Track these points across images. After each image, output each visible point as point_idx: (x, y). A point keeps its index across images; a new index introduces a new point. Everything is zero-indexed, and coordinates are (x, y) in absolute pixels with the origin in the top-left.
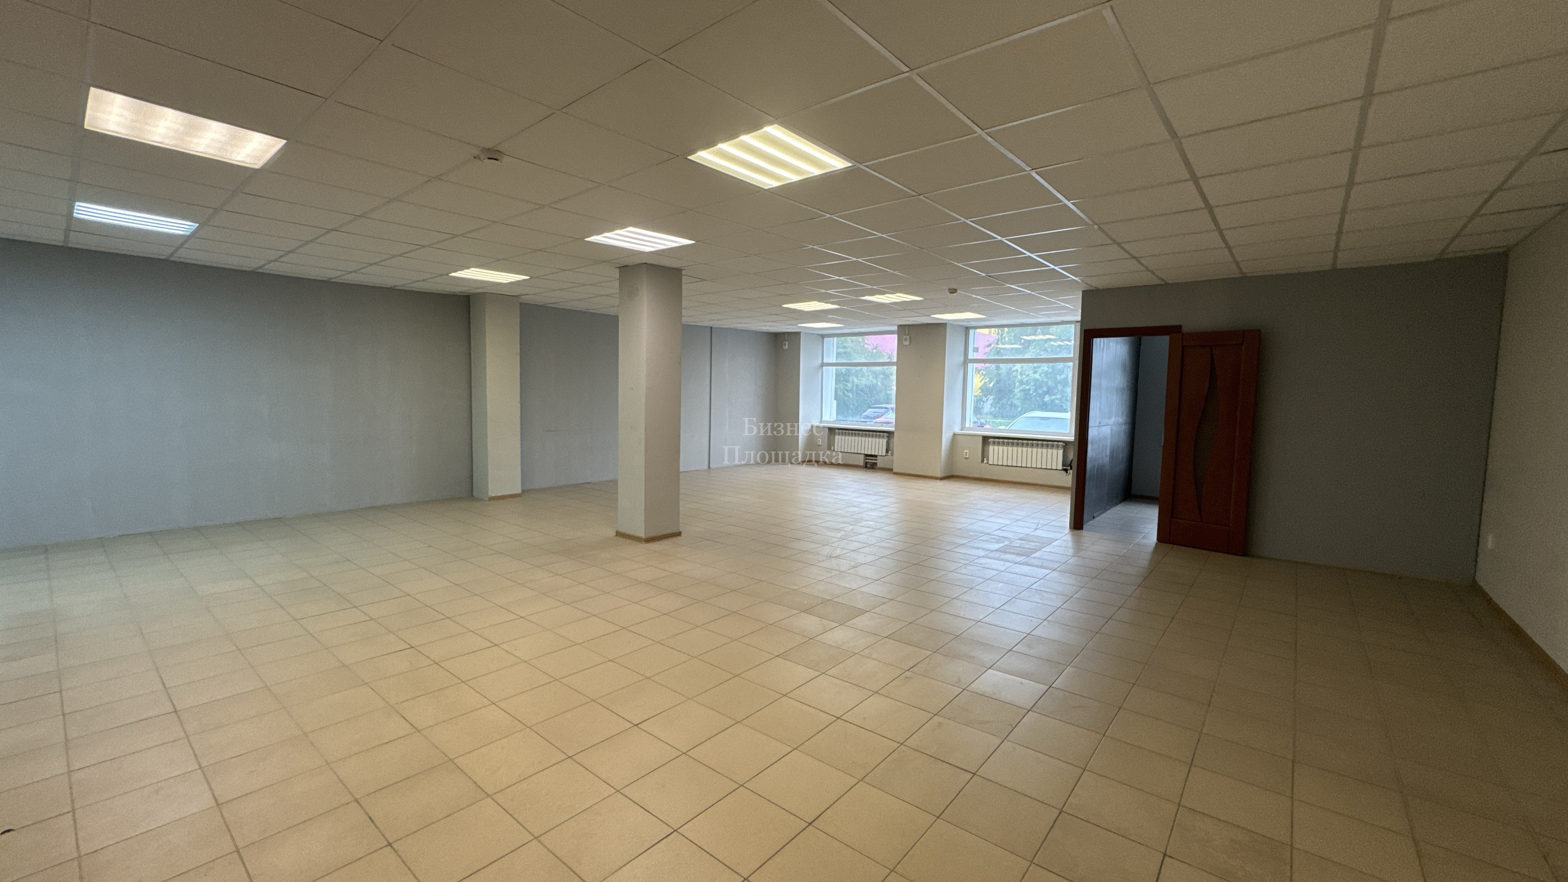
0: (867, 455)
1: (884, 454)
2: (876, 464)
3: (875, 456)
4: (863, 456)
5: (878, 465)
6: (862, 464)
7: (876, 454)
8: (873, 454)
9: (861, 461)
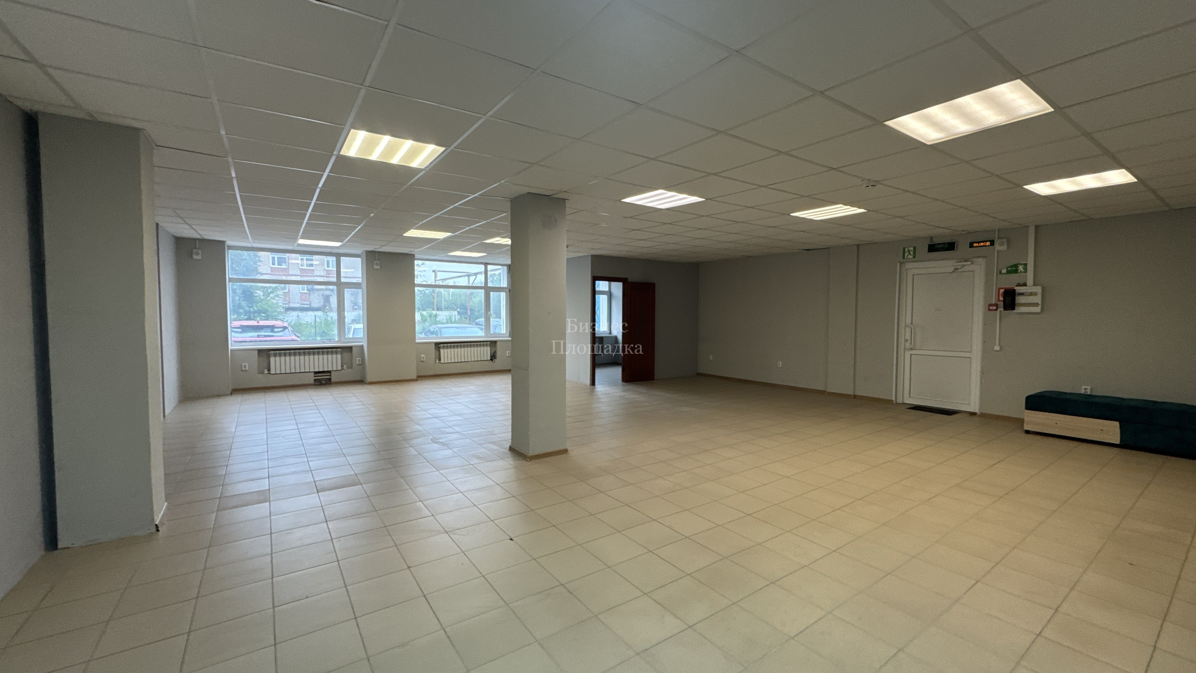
0: (316, 373)
1: (339, 368)
2: (330, 379)
3: (330, 372)
4: (313, 373)
5: (333, 380)
6: (312, 382)
7: (330, 369)
8: (326, 369)
9: (311, 379)
